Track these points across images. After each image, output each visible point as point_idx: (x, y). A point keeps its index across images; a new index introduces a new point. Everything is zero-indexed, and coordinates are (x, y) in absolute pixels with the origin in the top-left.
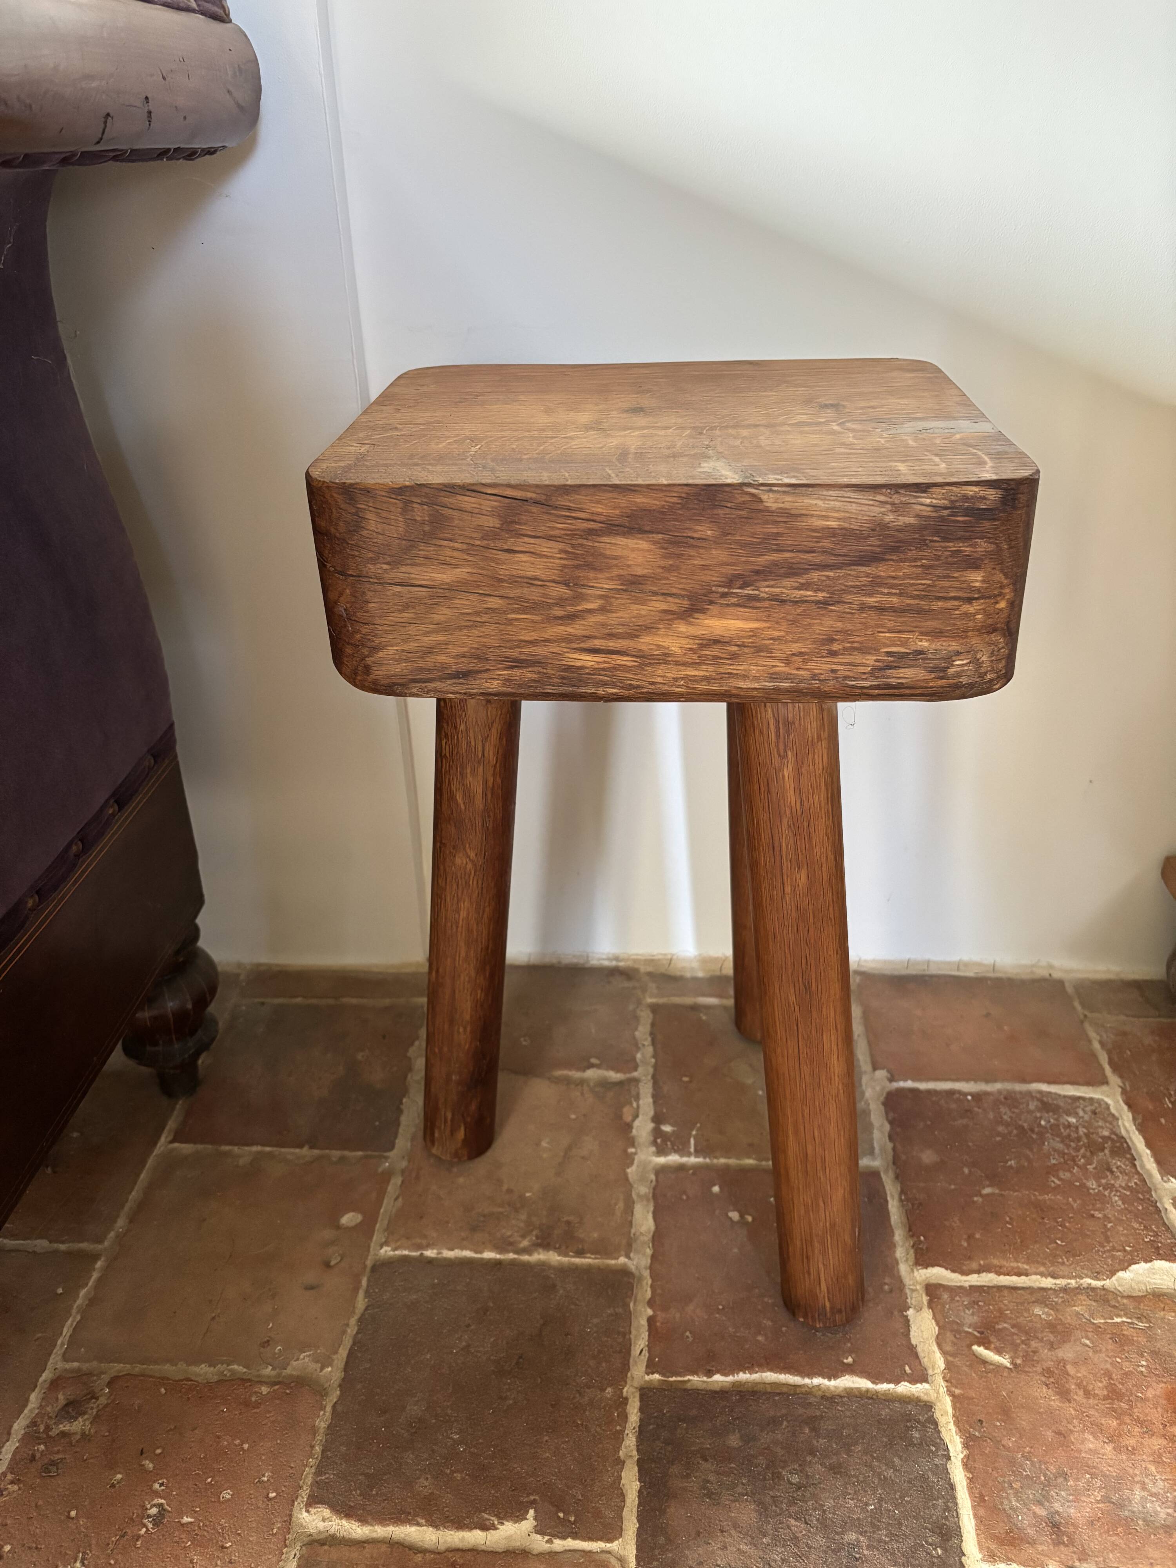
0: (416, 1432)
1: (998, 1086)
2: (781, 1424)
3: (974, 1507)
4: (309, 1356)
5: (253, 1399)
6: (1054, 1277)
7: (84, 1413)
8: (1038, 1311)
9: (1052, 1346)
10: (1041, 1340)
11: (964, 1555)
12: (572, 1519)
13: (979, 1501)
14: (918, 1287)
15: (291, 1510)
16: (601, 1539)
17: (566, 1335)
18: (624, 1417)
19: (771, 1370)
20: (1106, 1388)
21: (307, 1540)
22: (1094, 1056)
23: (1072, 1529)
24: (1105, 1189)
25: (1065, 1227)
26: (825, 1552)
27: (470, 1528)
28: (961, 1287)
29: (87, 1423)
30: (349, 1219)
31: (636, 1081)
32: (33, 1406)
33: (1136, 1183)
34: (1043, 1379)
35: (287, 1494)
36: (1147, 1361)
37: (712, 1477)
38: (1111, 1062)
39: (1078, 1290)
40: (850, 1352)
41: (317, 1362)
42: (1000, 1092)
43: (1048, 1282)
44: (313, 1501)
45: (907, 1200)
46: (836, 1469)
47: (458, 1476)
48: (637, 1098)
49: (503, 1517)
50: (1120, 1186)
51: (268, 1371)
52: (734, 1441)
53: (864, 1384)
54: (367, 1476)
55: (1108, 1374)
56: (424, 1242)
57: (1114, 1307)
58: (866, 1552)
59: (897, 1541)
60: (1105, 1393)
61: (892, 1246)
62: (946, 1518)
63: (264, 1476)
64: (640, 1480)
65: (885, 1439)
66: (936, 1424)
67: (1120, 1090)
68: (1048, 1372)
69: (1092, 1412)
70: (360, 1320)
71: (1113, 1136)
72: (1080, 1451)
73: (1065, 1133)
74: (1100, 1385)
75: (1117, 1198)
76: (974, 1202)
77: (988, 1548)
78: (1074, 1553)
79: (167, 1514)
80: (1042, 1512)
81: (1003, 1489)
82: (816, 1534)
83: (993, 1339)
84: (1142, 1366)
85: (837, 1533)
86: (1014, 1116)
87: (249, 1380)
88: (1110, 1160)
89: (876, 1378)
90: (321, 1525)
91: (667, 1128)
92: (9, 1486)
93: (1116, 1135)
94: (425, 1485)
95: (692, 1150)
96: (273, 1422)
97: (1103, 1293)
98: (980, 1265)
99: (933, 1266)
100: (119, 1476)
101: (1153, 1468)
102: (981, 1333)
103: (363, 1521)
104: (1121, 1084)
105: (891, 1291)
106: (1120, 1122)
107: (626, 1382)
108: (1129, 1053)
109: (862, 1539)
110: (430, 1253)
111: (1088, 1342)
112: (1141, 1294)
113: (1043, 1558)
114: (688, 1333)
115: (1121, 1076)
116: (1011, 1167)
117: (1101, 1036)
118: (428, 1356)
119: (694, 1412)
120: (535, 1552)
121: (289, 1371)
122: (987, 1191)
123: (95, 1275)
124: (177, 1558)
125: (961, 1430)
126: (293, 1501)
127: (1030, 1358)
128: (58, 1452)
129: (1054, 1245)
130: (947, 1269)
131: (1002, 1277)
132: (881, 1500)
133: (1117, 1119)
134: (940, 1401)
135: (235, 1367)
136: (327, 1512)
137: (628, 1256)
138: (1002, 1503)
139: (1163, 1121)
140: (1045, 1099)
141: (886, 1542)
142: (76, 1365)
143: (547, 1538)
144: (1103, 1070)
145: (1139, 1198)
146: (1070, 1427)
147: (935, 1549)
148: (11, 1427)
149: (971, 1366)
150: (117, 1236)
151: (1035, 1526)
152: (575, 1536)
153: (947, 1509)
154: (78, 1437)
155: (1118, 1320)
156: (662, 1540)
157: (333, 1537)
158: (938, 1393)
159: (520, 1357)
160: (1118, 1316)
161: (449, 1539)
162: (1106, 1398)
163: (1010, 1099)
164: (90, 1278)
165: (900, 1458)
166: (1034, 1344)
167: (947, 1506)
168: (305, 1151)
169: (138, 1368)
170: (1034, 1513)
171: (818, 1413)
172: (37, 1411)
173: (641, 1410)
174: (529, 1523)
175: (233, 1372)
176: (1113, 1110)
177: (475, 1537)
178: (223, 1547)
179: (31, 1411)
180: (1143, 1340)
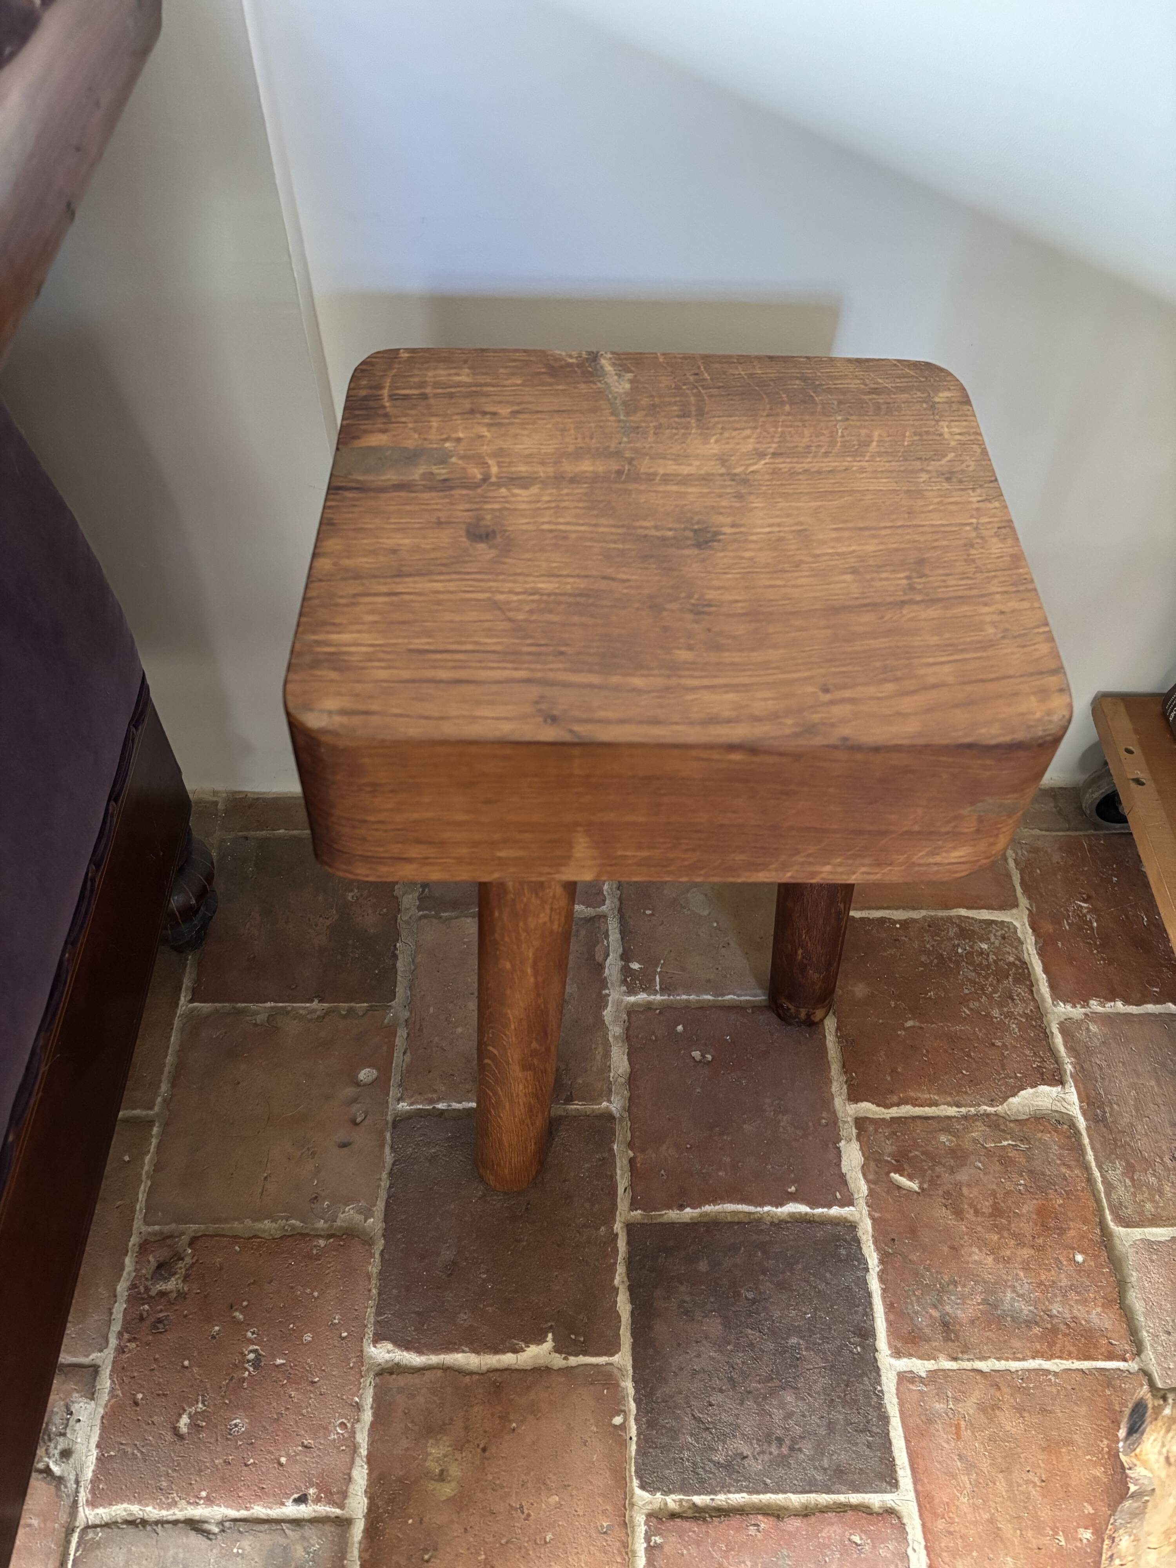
0: (451, 1274)
1: (923, 913)
2: (740, 1249)
3: (886, 1313)
4: (353, 1208)
5: (315, 1252)
6: (958, 1106)
7: (175, 1273)
8: (943, 1138)
9: (952, 1171)
10: (944, 1166)
11: (877, 1351)
12: (582, 1339)
13: (890, 1308)
14: (849, 1119)
15: (362, 1346)
16: (605, 1355)
17: (564, 1181)
18: (616, 1250)
19: (731, 1202)
20: (991, 1206)
21: (377, 1368)
22: (1009, 876)
23: (958, 1327)
24: (1006, 1017)
25: (970, 1056)
26: (774, 1355)
27: (503, 1352)
28: (883, 1119)
29: (180, 1281)
30: (366, 1074)
31: (605, 917)
32: (130, 1269)
33: (1031, 1010)
34: (943, 1201)
35: (357, 1333)
36: (1025, 1180)
37: (687, 1298)
38: (1023, 883)
39: (977, 1117)
40: (793, 1182)
41: (361, 1213)
42: (924, 918)
43: (952, 1111)
44: (377, 1339)
45: (841, 1037)
46: (782, 1286)
47: (490, 1309)
48: (607, 936)
49: (528, 1343)
50: (1019, 1014)
51: (321, 1224)
52: (703, 1266)
53: (802, 1209)
54: (418, 1313)
55: (994, 1194)
56: (435, 1096)
57: (1003, 1131)
58: (804, 1353)
59: (828, 1343)
60: (990, 1210)
61: (829, 1082)
62: (865, 1322)
63: (335, 1318)
64: (631, 1303)
65: (819, 1258)
66: (858, 1241)
67: (1027, 912)
68: (947, 1194)
69: (979, 1229)
70: (391, 1174)
71: (1017, 962)
72: (968, 1263)
73: (977, 960)
74: (987, 1203)
75: (1014, 1026)
76: (898, 1036)
77: (895, 1346)
78: (959, 1347)
79: (263, 1359)
80: (935, 1314)
81: (908, 1297)
82: (767, 1340)
83: (906, 1166)
84: (1021, 1185)
85: (783, 1339)
86: (935, 943)
87: (307, 1235)
88: (1013, 987)
89: (813, 1204)
90: (387, 1356)
91: (635, 966)
92: (128, 1344)
93: (1020, 960)
94: (464, 1318)
95: (658, 988)
96: (334, 1271)
97: (995, 1118)
98: (900, 1097)
99: (862, 1101)
100: (217, 1328)
101: (1022, 1274)
102: (897, 1161)
103: (420, 1352)
104: (1028, 906)
105: (827, 1125)
106: (1024, 946)
107: (615, 1221)
108: (1038, 871)
109: (801, 1342)
110: (441, 1106)
111: (980, 1165)
112: (1025, 1117)
113: (935, 1352)
114: (662, 1172)
115: (1029, 898)
116: (930, 997)
117: (1017, 854)
118: (452, 1207)
119: (671, 1243)
120: (555, 1368)
121: (338, 1223)
122: (910, 1024)
123: (154, 1141)
124: (278, 1394)
125: (878, 1249)
126: (362, 1339)
127: (934, 1182)
128: (161, 1311)
129: (960, 1075)
130: (873, 1103)
131: (917, 1108)
132: (816, 1309)
133: (1022, 943)
134: (862, 1221)
135: (293, 1222)
136: (390, 1346)
137: (609, 1101)
138: (907, 1308)
139: (1060, 944)
140: (963, 925)
141: (819, 1344)
142: (157, 1228)
143: (563, 1356)
144: (1015, 891)
145: (1032, 1025)
146: (962, 1242)
147: (856, 1348)
148: (115, 1290)
149: (888, 1192)
150: (164, 1101)
151: (930, 1326)
152: (585, 1353)
153: (866, 1314)
154: (175, 1295)
155: (1005, 1143)
156: (651, 1351)
157: (398, 1365)
158: (861, 1214)
159: (528, 1204)
160: (1006, 1139)
161: (489, 1361)
162: (991, 1215)
163: (934, 926)
164: (151, 1144)
165: (831, 1272)
166: (938, 1169)
167: (866, 1312)
168: (315, 1004)
169: (212, 1228)
170: (931, 1316)
171: (768, 1238)
172: (134, 1274)
173: (629, 1243)
174: (549, 1344)
175: (293, 1227)
176: (1019, 934)
177: (508, 1359)
178: (313, 1382)
179: (129, 1274)
180: (1023, 1161)
